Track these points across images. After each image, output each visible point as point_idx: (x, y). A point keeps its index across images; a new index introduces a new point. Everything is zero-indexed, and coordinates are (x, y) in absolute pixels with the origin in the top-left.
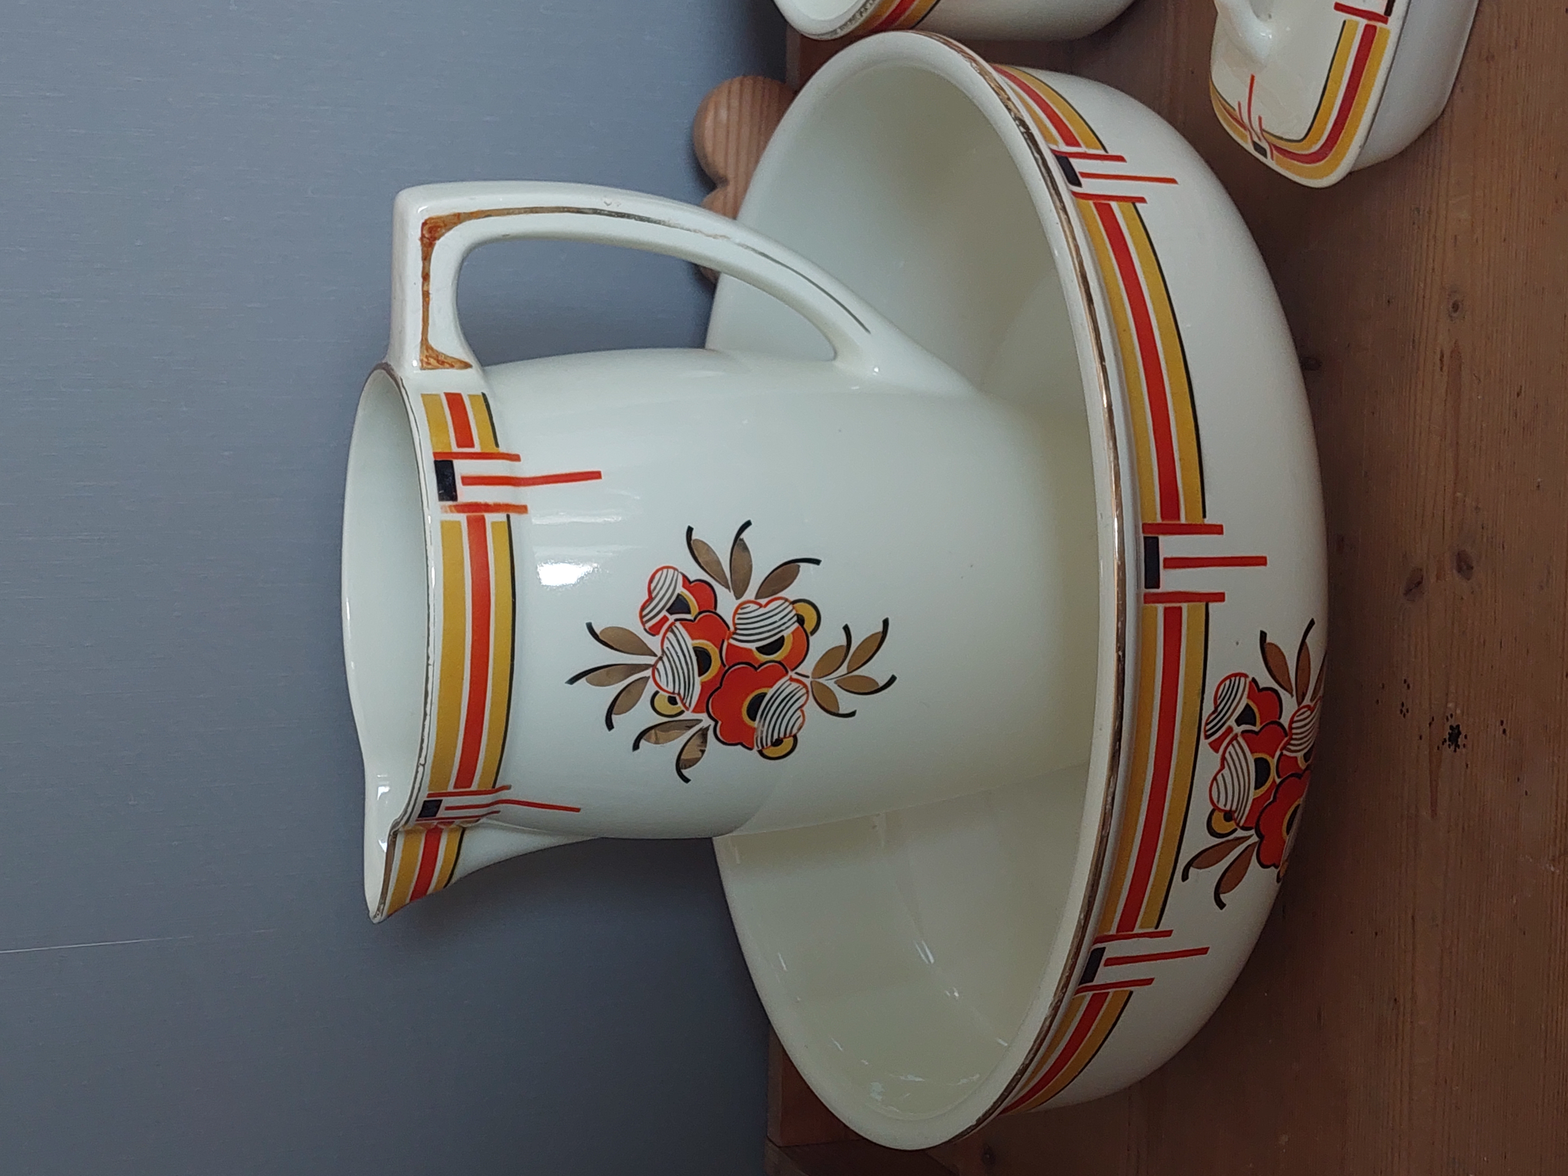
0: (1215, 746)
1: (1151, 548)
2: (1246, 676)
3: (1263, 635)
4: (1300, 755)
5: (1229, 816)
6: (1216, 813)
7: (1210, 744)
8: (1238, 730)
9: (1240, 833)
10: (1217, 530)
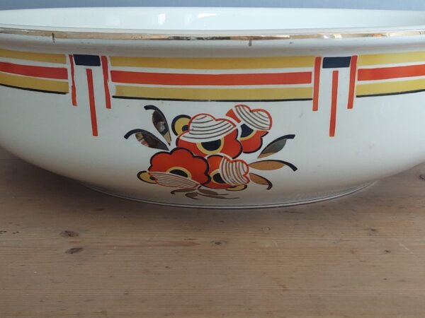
0: (230, 114)
1: (343, 62)
2: (269, 129)
3: (292, 137)
4: (219, 171)
5: (186, 128)
6: (188, 120)
7: (231, 110)
8: (239, 126)
9: (174, 138)
10: (350, 106)
